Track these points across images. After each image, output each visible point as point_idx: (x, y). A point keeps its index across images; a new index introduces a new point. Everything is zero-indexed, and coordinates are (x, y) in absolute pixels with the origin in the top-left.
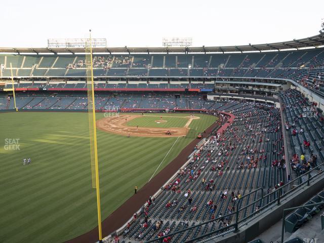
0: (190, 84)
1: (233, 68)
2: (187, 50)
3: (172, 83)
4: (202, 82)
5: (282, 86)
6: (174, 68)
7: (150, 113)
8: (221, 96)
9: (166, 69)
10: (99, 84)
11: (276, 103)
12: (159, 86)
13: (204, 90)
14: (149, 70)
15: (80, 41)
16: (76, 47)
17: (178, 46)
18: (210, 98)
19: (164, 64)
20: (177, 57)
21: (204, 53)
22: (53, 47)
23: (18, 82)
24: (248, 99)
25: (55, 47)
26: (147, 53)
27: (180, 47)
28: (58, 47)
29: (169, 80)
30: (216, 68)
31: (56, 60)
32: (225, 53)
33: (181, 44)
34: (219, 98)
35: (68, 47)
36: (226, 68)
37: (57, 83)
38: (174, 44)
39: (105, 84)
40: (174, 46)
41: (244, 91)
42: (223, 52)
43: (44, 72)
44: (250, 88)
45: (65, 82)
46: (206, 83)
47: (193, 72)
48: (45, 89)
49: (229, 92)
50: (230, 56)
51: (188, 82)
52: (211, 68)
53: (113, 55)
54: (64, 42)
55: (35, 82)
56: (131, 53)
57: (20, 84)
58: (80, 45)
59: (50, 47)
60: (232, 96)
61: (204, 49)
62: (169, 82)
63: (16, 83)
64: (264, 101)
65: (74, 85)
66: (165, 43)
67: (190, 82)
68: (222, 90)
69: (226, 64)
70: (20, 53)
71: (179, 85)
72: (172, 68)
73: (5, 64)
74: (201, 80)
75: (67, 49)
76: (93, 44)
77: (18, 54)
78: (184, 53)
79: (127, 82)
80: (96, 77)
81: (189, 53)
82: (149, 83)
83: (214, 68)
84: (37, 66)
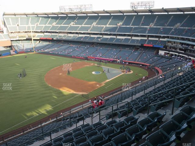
0: (148, 40)
1: (187, 28)
2: (150, 11)
3: (134, 38)
4: (157, 39)
6: (137, 26)
7: (104, 62)
8: (171, 53)
9: (132, 26)
10: (85, 37)
12: (123, 40)
14: (119, 27)
15: (76, 7)
16: (75, 11)
17: (143, 8)
18: (162, 53)
19: (132, 23)
20: (144, 17)
21: (167, 13)
22: (63, 11)
25: (64, 12)
26: (122, 14)
27: (144, 9)
29: (132, 36)
30: (172, 27)
31: (67, 19)
32: (185, 13)
33: (145, 7)
34: (168, 54)
35: (70, 11)
36: (180, 28)
37: (62, 35)
40: (139, 8)
42: (183, 12)
45: (67, 35)
46: (161, 39)
47: (151, 30)
49: (178, 49)
50: (189, 16)
51: (146, 38)
52: (168, 27)
53: (99, 16)
54: (68, 8)
55: (52, 34)
56: (111, 14)
57: (45, 35)
58: (77, 9)
59: (61, 12)
60: (179, 53)
61: (165, 10)
62: (132, 38)
65: (70, 37)
66: (132, 6)
67: (148, 38)
68: (172, 47)
69: (182, 24)
70: (49, 16)
71: (139, 40)
72: (136, 26)
73: (39, 22)
74: (157, 38)
75: (70, 12)
76: (84, 9)
77: (47, 16)
78: (150, 14)
79: (103, 36)
80: (82, 32)
81: (154, 14)
82: (117, 38)
83: (170, 27)
84: (55, 23)
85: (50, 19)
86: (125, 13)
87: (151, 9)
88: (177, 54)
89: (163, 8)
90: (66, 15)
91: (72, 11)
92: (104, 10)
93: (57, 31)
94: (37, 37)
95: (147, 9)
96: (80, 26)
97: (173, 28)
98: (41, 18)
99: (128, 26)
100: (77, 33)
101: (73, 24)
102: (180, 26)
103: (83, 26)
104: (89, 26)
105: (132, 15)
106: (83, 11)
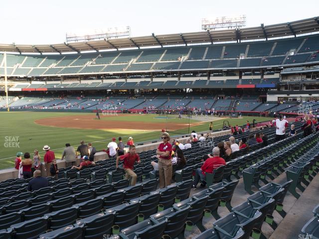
0: (240, 82)
1: (310, 52)
2: (238, 34)
3: (212, 79)
4: (259, 77)
6: (219, 59)
8: (291, 95)
9: (207, 60)
12: (193, 83)
13: (262, 86)
14: (182, 63)
16: (95, 40)
18: (271, 98)
19: (205, 55)
20: (224, 47)
21: (265, 40)
22: (72, 42)
25: (74, 42)
26: (185, 45)
27: (227, 29)
28: (77, 42)
29: (209, 74)
30: (282, 56)
31: (78, 59)
33: (228, 25)
34: (286, 99)
35: (87, 41)
38: (218, 26)
39: (123, 83)
40: (219, 29)
42: (295, 34)
45: (78, 82)
46: (266, 77)
47: (243, 62)
50: (305, 39)
51: (237, 78)
52: (275, 56)
53: (142, 50)
54: (83, 34)
55: (48, 83)
56: (164, 46)
57: (32, 85)
58: (100, 36)
59: (69, 42)
60: (310, 93)
61: (265, 31)
62: (209, 78)
67: (240, 77)
69: (299, 49)
71: (223, 81)
72: (214, 60)
73: (22, 64)
74: (258, 75)
75: (86, 43)
76: (115, 35)
77: (40, 54)
79: (152, 80)
80: (111, 73)
81: (242, 41)
82: (181, 80)
83: (278, 56)
84: (55, 64)
85: (45, 59)
86: (190, 42)
87: (240, 28)
89: (262, 25)
91: (91, 40)
92: (153, 34)
93: (59, 75)
94: (16, 87)
95: (233, 28)
96: (106, 65)
97: (285, 57)
98: (27, 57)
99: (199, 60)
100: (98, 77)
101: (92, 64)
102: (298, 53)
103: (111, 64)
104: (124, 64)
105: (202, 45)
106: (112, 38)
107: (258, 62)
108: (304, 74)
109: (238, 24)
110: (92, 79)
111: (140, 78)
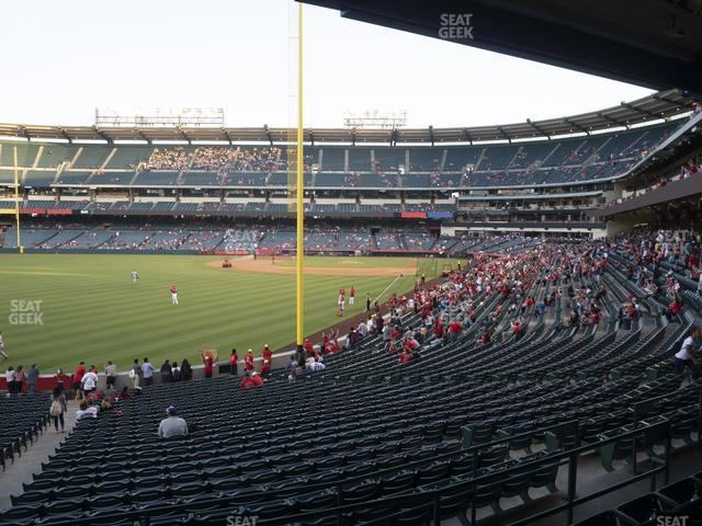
0: (403, 205)
1: (495, 171)
2: (395, 136)
3: (364, 202)
4: (429, 201)
5: (605, 195)
6: (368, 173)
8: (472, 229)
9: (352, 173)
10: (205, 203)
11: (593, 231)
12: (336, 208)
13: (435, 215)
15: (167, 113)
16: (155, 126)
17: (377, 126)
18: (448, 232)
19: (346, 164)
20: (372, 152)
21: (430, 144)
23: (26, 198)
24: (531, 230)
25: (112, 125)
26: (311, 144)
27: (380, 128)
28: (116, 125)
29: (357, 195)
30: (457, 173)
31: (112, 154)
32: (474, 143)
33: (382, 122)
34: (465, 233)
35: (139, 126)
37: (113, 200)
38: (369, 122)
39: (218, 203)
40: (370, 126)
41: (521, 215)
42: (471, 140)
43: (83, 178)
44: (534, 207)
45: (127, 199)
46: (437, 202)
47: (408, 179)
48: (86, 212)
49: (487, 218)
50: (484, 150)
51: (398, 201)
52: (448, 173)
53: (235, 147)
54: (132, 113)
55: (63, 198)
56: (274, 143)
57: (29, 201)
58: (165, 120)
59: (100, 125)
60: (495, 226)
61: (431, 135)
62: (358, 201)
63: (21, 199)
64: (566, 230)
65: (150, 204)
66: (348, 120)
67: (403, 201)
68: (472, 216)
69: (478, 163)
70: (33, 140)
71: (379, 205)
72: (363, 173)
74: (427, 198)
76: (195, 121)
77: (26, 140)
78: (389, 144)
79: (268, 201)
80: (198, 188)
81: (398, 144)
83: (453, 173)
84: (70, 164)
85: (40, 151)
86: (320, 140)
87: (399, 128)
88: (491, 229)
89: (431, 127)
90: (105, 142)
91: (148, 126)
92: (266, 126)
93: (94, 187)
95: (389, 127)
97: (462, 175)
99: (340, 172)
100: (168, 192)
102: (478, 170)
103: (189, 171)
105: (338, 146)
106: (189, 126)
107: (427, 181)
108: (487, 201)
109: (397, 122)
110: (157, 195)
111: (246, 196)
